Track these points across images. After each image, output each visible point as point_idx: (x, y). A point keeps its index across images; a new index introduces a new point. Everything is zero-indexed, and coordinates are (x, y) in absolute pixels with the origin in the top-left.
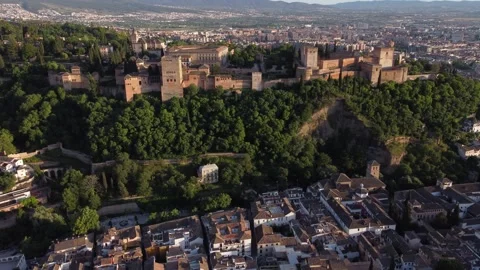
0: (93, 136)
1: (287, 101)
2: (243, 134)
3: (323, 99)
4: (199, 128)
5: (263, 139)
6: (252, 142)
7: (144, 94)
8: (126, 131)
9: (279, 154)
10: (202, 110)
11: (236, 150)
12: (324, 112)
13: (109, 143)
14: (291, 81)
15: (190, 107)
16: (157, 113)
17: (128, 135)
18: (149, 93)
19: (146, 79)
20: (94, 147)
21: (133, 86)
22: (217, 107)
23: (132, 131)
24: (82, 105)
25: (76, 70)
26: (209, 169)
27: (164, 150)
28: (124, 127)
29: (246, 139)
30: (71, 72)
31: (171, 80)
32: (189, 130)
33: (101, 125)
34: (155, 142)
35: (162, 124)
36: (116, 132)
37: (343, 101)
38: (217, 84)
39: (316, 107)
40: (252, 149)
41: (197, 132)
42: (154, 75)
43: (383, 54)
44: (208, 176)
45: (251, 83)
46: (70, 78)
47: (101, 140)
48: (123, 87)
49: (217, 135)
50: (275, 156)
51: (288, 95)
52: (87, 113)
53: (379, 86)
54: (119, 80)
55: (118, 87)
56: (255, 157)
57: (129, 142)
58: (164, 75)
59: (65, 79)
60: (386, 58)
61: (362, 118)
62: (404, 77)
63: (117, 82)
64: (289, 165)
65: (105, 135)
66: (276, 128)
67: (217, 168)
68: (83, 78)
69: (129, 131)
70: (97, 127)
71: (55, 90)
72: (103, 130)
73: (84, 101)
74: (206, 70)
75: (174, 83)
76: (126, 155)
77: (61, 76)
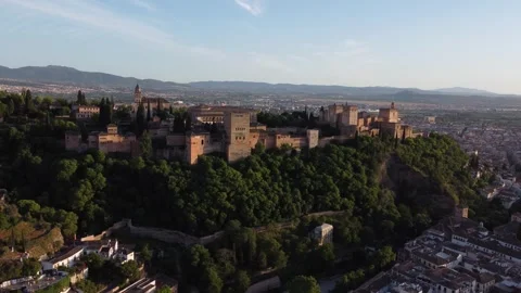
0: (186, 205)
1: (355, 156)
2: (338, 190)
3: (381, 153)
4: (292, 187)
5: (358, 193)
6: (350, 199)
7: (207, 155)
8: (225, 194)
9: (374, 208)
10: (283, 168)
11: (338, 207)
12: (383, 167)
13: (208, 209)
14: (342, 138)
15: (270, 166)
16: (246, 175)
17: (228, 199)
18: (212, 154)
19: (208, 137)
20: (193, 217)
21: (197, 147)
22: (296, 165)
23: (232, 195)
24: (144, 170)
25: (113, 129)
26: (327, 229)
27: (273, 215)
28: (221, 191)
29: (343, 195)
30: (105, 132)
31: (241, 137)
32: (284, 190)
34: (262, 204)
35: (257, 185)
36: (214, 198)
37: (395, 156)
38: (280, 142)
39: (380, 162)
40: (351, 204)
41: (293, 192)
42: (218, 133)
43: (391, 114)
44: (326, 237)
45: (308, 141)
46: (109, 138)
47: (199, 208)
48: (185, 147)
49: (315, 193)
50: (371, 210)
51: (352, 150)
52: (163, 178)
53: (405, 141)
54: (172, 140)
55: (172, 148)
56: (355, 213)
57: (234, 208)
58: (234, 133)
59: (102, 139)
60: (393, 118)
61: (416, 169)
62: (410, 134)
63: (168, 143)
64: (389, 217)
65: (201, 201)
66: (362, 181)
67: (331, 227)
68: (122, 139)
69: (228, 194)
70: (185, 193)
71: (95, 153)
72: (195, 196)
73: (142, 164)
74: (264, 128)
75: (243, 141)
76: (236, 224)
77: (96, 136)
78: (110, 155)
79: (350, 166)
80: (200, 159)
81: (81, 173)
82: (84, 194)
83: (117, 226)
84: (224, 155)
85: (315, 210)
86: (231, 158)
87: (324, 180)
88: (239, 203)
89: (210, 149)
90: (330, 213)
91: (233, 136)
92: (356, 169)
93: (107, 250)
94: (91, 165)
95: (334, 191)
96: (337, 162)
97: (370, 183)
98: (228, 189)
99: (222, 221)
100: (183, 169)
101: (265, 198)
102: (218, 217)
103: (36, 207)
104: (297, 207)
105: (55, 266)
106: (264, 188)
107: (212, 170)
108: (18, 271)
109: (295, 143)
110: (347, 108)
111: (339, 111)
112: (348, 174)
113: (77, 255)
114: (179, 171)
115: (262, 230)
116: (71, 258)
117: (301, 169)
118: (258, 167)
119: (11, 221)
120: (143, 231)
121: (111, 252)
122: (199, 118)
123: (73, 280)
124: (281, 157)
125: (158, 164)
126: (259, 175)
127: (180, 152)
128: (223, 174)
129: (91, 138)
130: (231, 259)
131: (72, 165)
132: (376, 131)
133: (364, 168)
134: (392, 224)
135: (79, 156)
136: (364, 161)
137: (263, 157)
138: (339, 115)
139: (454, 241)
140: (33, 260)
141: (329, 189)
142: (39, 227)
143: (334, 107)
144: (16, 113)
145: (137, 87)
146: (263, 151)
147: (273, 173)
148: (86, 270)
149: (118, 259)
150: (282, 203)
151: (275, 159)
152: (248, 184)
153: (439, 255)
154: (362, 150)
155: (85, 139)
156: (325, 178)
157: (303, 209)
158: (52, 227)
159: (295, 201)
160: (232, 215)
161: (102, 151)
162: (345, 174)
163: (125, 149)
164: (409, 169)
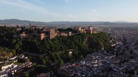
0: (39, 48)
1: (79, 37)
2: (74, 44)
3: (86, 37)
5: (79, 45)
6: (77, 46)
8: (48, 46)
9: (83, 48)
10: (62, 40)
11: (74, 48)
12: (86, 39)
13: (44, 49)
14: (77, 33)
15: (59, 40)
16: (53, 42)
17: (49, 47)
18: (46, 38)
19: (45, 34)
20: (41, 50)
21: (43, 36)
22: (65, 39)
24: (30, 41)
25: (24, 33)
26: (71, 53)
27: (59, 50)
29: (75, 46)
30: (22, 33)
31: (52, 34)
32: (62, 45)
33: (40, 45)
34: (56, 48)
35: (55, 44)
36: (45, 47)
37: (89, 37)
38: (62, 35)
39: (85, 38)
40: (77, 48)
41: (64, 45)
42: (47, 33)
43: (91, 28)
44: (71, 54)
45: (69, 34)
46: (23, 35)
48: (40, 36)
49: (69, 45)
50: (82, 49)
51: (79, 36)
52: (34, 43)
53: (93, 34)
54: (37, 35)
55: (37, 37)
56: (78, 49)
57: (50, 48)
58: (51, 33)
59: (21, 35)
60: (91, 29)
61: (94, 40)
62: (95, 32)
63: (36, 35)
64: (86, 50)
65: (42, 47)
66: (80, 43)
67: (72, 52)
68: (26, 35)
69: (49, 46)
70: (39, 46)
71: (20, 38)
72: (41, 46)
73: (30, 40)
74: (59, 32)
75: (53, 35)
76: (50, 52)
77: (20, 34)
78: (23, 38)
79: (78, 39)
80: (43, 39)
81: (17, 42)
82: (17, 46)
83: (25, 53)
84: (49, 38)
85: (68, 49)
86: (51, 38)
87: (71, 43)
88: (51, 47)
89: (46, 37)
90: (72, 49)
91: (51, 34)
92: (79, 40)
93: (21, 57)
94: (19, 41)
95: (73, 45)
96: (75, 39)
97: (82, 43)
98: (49, 45)
99: (47, 51)
100: (39, 41)
101: (57, 46)
102: (46, 50)
103: (7, 49)
104: (64, 48)
105: (11, 59)
106: (57, 44)
107: (45, 41)
108: (3, 60)
109: (66, 35)
110: (79, 27)
111: (77, 27)
112: (77, 41)
113: (15, 57)
114: (38, 41)
115: (56, 53)
116: (14, 58)
117: (66, 40)
118: (56, 40)
119: (2, 51)
120: (30, 54)
121: (22, 57)
122: (44, 30)
123: (14, 62)
124: (62, 38)
125: (34, 40)
126: (56, 42)
127: (39, 37)
128: (48, 42)
129: (19, 35)
130: (48, 58)
131: (15, 41)
132: (85, 32)
133: (81, 40)
134: (86, 51)
135: (16, 39)
136: (81, 38)
137: (58, 38)
138: (77, 28)
139: (98, 54)
140: (6, 58)
141: (72, 44)
142: (7, 52)
143: (76, 27)
144: (2, 30)
145: (30, 24)
146: (58, 37)
147: (60, 41)
148: (17, 60)
149: (24, 58)
150: (61, 47)
151: (60, 38)
152: (53, 44)
153: (93, 56)
154: (81, 36)
155: (18, 35)
156: (71, 42)
157: (66, 49)
158: (10, 52)
159: (64, 47)
160: (49, 50)
161: (21, 38)
162: (76, 41)
163: (27, 37)
164: (92, 40)
